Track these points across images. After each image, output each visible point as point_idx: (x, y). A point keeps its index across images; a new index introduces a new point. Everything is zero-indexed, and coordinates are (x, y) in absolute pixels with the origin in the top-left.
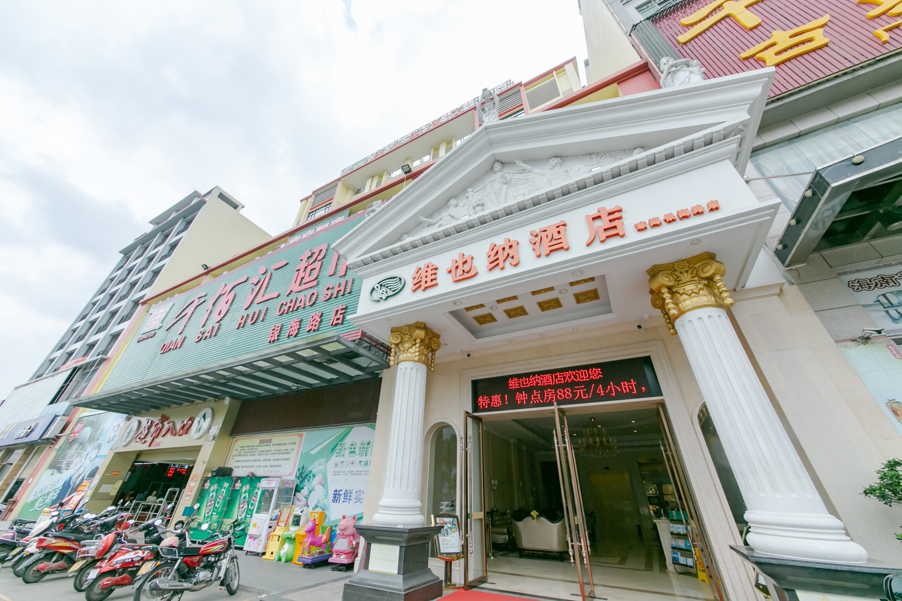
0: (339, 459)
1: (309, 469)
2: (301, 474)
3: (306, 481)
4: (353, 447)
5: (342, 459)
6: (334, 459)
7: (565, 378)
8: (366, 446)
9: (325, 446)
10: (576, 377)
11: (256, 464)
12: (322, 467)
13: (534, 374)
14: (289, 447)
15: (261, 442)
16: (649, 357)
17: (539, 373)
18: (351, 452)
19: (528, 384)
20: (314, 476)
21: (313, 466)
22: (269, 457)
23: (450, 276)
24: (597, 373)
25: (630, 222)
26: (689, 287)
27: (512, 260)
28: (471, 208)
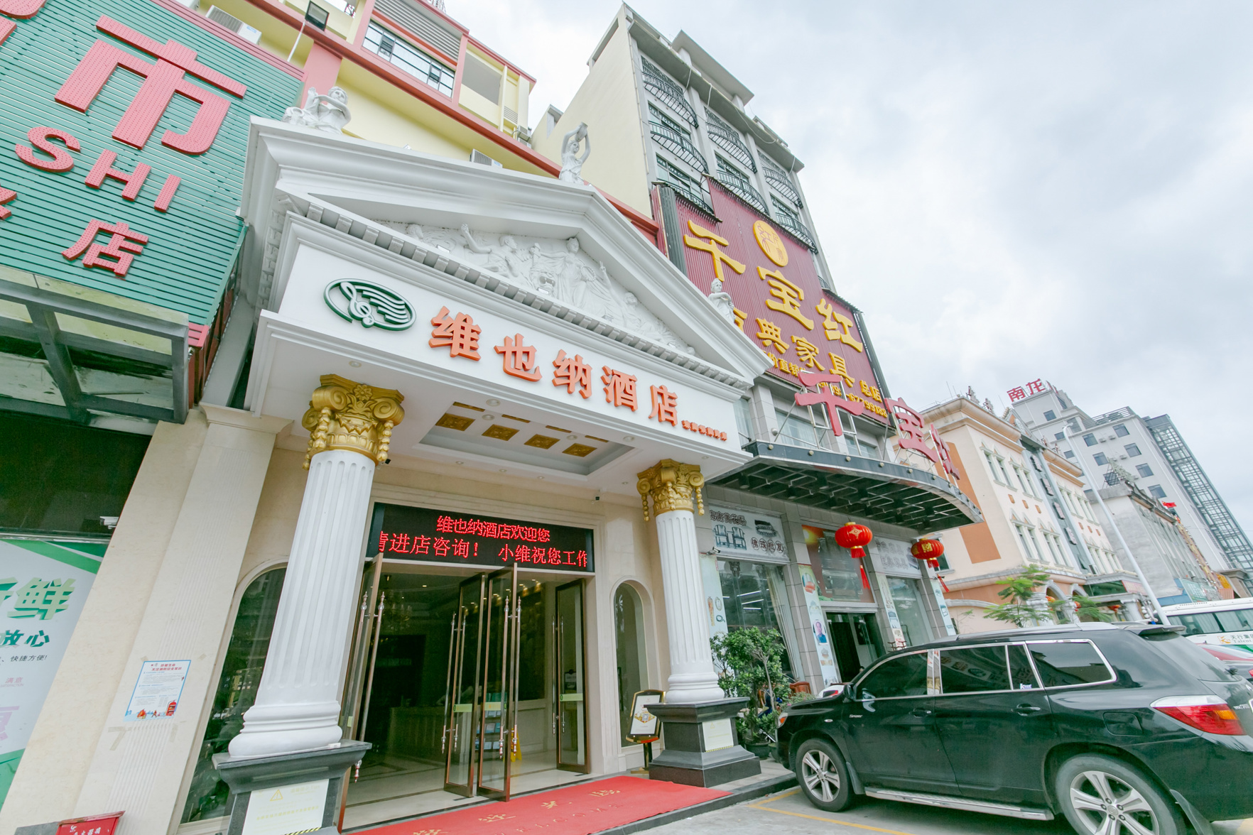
7: (511, 532)
10: (523, 535)
13: (476, 517)
16: (592, 531)
17: (483, 519)
19: (464, 530)
23: (499, 360)
24: (545, 536)
25: (681, 414)
26: (682, 489)
27: (582, 389)
28: (536, 275)
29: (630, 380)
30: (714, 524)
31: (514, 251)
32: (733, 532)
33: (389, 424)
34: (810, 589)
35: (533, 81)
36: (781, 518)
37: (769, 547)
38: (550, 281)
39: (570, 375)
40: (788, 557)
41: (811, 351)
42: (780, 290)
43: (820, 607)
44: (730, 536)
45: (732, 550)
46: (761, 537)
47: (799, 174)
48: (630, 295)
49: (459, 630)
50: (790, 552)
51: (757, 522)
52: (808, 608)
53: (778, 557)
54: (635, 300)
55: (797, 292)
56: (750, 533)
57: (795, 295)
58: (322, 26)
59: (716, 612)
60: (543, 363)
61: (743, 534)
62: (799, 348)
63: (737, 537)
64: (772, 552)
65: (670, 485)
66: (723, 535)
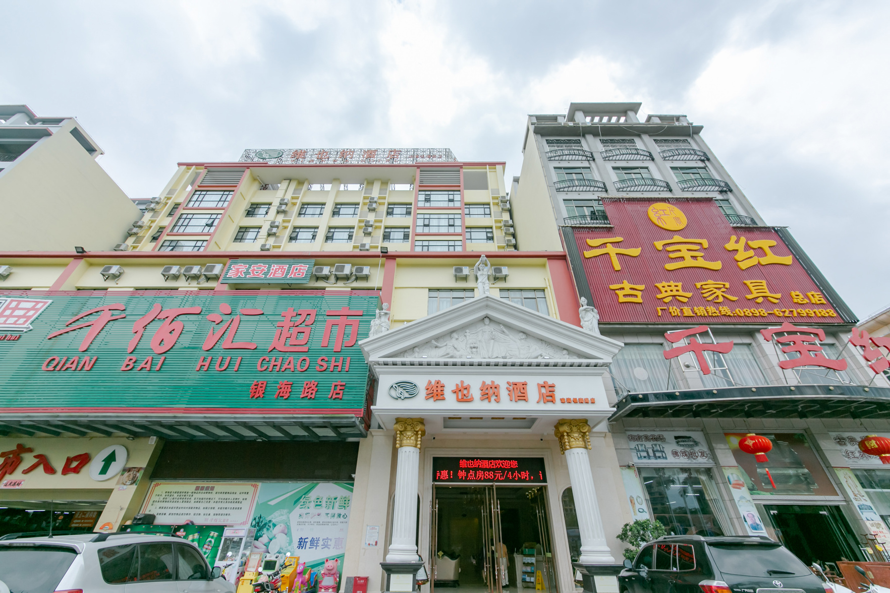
0: (304, 511)
1: (268, 519)
2: (258, 523)
3: (265, 530)
4: (319, 500)
5: (307, 511)
6: (297, 510)
7: (496, 464)
8: (333, 500)
9: (286, 498)
10: (503, 465)
11: (192, 511)
12: (284, 517)
13: (477, 458)
14: (241, 497)
15: (197, 488)
16: (543, 458)
17: (481, 459)
18: (316, 505)
19: (472, 466)
20: (275, 525)
21: (273, 516)
22: (212, 505)
23: (454, 396)
24: (515, 464)
25: (558, 395)
26: (576, 435)
27: (496, 398)
28: (468, 346)
29: (523, 384)
30: (633, 444)
31: (457, 339)
32: (653, 448)
33: (420, 432)
34: (738, 486)
35: (504, 164)
36: (702, 431)
37: (691, 455)
38: (474, 348)
39: (489, 392)
40: (714, 461)
41: (719, 289)
42: (680, 251)
43: (751, 501)
44: (650, 451)
45: (653, 461)
46: (682, 448)
47: (701, 134)
48: (521, 334)
50: (714, 458)
51: (676, 438)
52: (736, 502)
53: (703, 462)
54: (524, 336)
55: (700, 244)
56: (670, 447)
57: (697, 247)
58: (387, 252)
59: (637, 506)
60: (476, 392)
61: (663, 448)
62: (704, 291)
63: (657, 451)
64: (694, 459)
65: (565, 434)
66: (643, 451)
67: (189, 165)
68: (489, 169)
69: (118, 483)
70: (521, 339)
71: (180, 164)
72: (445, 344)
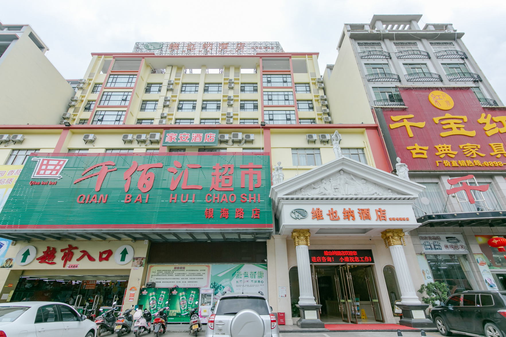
0: (239, 279)
1: (219, 284)
2: (214, 286)
3: (219, 290)
4: (246, 274)
5: (241, 279)
6: (235, 279)
7: (345, 253)
8: (254, 274)
9: (227, 273)
10: (349, 254)
11: (176, 280)
12: (228, 283)
13: (334, 250)
14: (202, 272)
15: (175, 268)
16: (371, 250)
17: (336, 250)
18: (245, 276)
19: (331, 254)
20: (224, 287)
21: (221, 282)
22: (185, 277)
23: (328, 217)
24: (356, 253)
25: (388, 216)
26: (396, 238)
27: (353, 218)
28: (333, 188)
29: (367, 210)
30: (423, 242)
31: (325, 183)
32: (434, 243)
33: (308, 237)
34: (482, 264)
36: (462, 234)
37: (456, 247)
38: (337, 189)
39: (348, 215)
40: (469, 250)
41: (474, 149)
42: (449, 124)
43: (490, 272)
44: (432, 246)
45: (434, 251)
46: (450, 244)
47: (463, 39)
48: (363, 180)
49: (337, 280)
50: (469, 249)
51: (447, 238)
52: (481, 272)
53: (462, 251)
54: (365, 182)
55: (462, 119)
56: (443, 243)
57: (461, 121)
58: (265, 125)
59: (427, 275)
60: (340, 214)
61: (439, 243)
62: (464, 150)
63: (436, 245)
64: (457, 249)
65: (390, 237)
66: (428, 245)
67: (100, 55)
68: (308, 57)
69: (132, 266)
70: (363, 183)
71: (93, 54)
72: (319, 186)
